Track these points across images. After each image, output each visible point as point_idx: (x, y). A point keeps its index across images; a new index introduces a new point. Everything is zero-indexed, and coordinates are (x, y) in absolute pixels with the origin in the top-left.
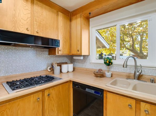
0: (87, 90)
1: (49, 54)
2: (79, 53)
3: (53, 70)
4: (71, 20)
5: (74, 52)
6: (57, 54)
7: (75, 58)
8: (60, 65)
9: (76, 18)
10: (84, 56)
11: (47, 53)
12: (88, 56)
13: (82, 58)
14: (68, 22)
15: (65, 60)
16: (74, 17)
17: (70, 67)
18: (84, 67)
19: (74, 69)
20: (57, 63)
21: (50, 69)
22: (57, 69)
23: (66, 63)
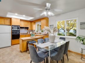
6: (28, 30)
10: (34, 30)
23: (31, 32)
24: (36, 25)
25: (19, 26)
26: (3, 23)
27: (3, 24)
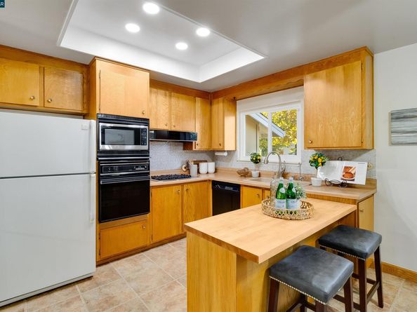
0: (227, 188)
1: (184, 149)
2: (221, 147)
3: (189, 170)
4: (211, 104)
5: (215, 147)
6: (194, 149)
7: (216, 154)
8: (197, 163)
9: (218, 103)
10: (229, 152)
11: (182, 148)
12: (234, 151)
13: (226, 154)
14: (208, 106)
15: (204, 157)
16: (215, 101)
17: (211, 166)
18: (229, 166)
19: (216, 169)
20: (194, 161)
21: (185, 168)
22: (194, 168)
23: (206, 161)
24: (242, 117)
25: (146, 121)
26: (32, 94)
27: (36, 103)
